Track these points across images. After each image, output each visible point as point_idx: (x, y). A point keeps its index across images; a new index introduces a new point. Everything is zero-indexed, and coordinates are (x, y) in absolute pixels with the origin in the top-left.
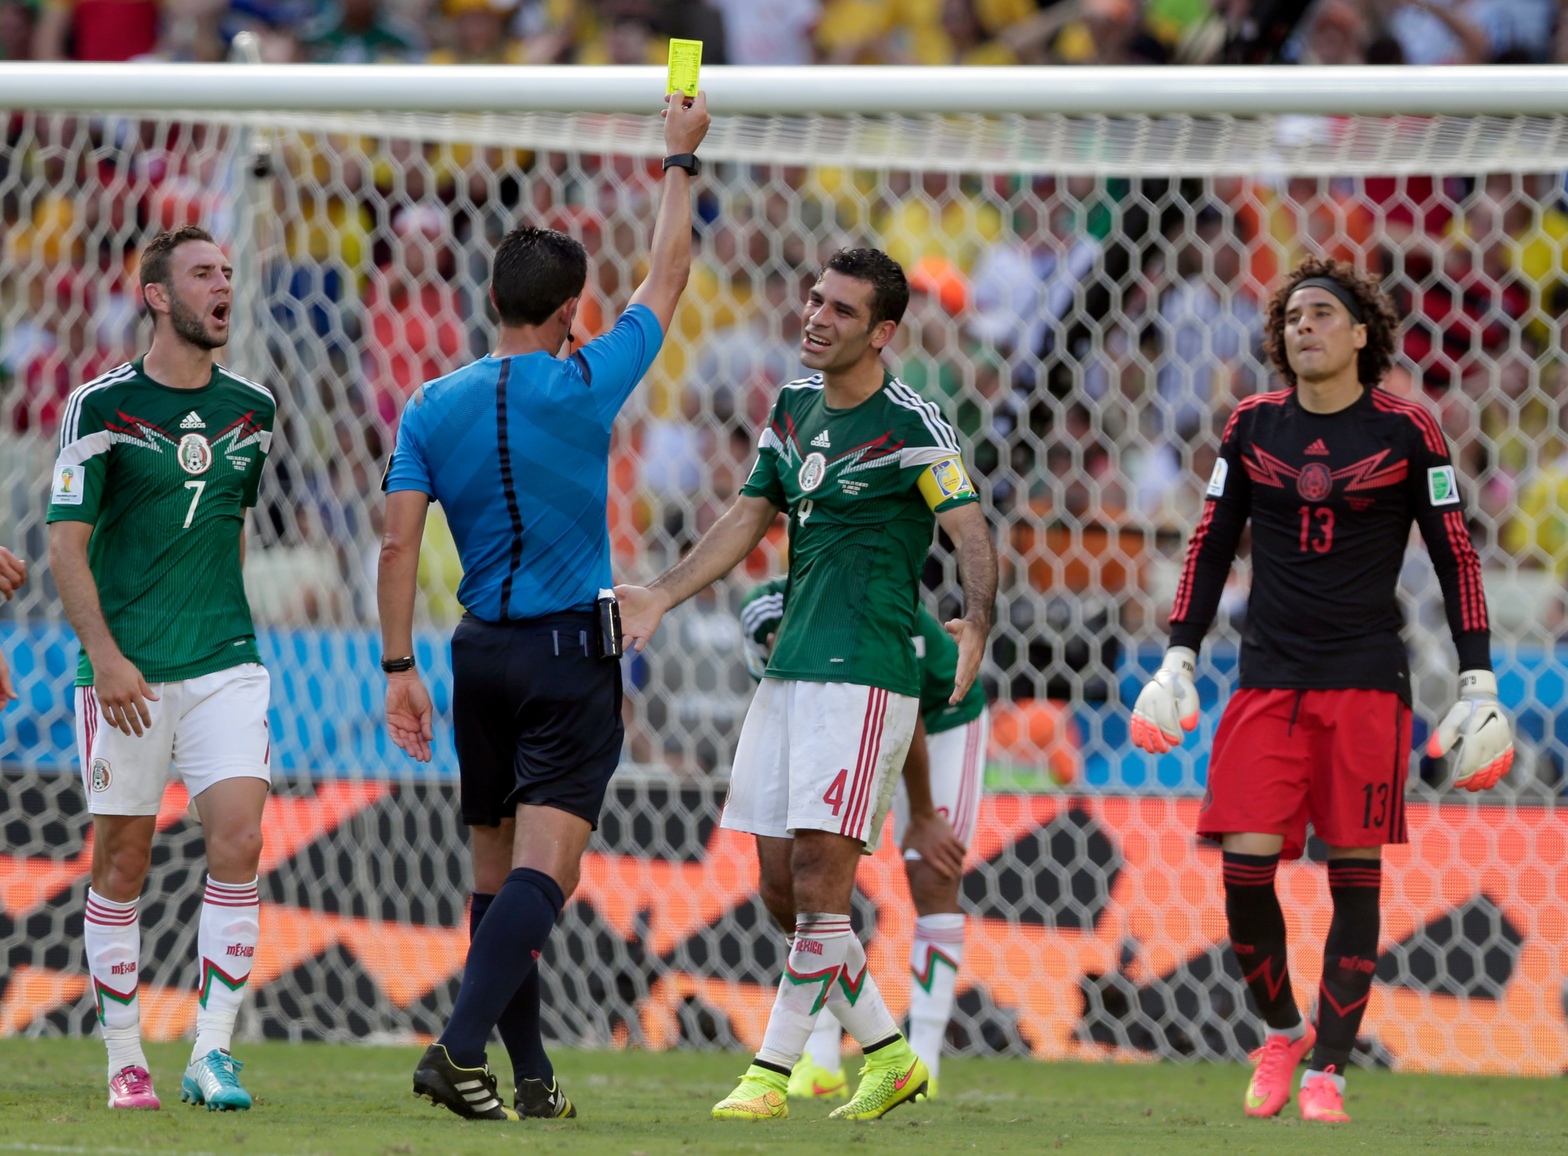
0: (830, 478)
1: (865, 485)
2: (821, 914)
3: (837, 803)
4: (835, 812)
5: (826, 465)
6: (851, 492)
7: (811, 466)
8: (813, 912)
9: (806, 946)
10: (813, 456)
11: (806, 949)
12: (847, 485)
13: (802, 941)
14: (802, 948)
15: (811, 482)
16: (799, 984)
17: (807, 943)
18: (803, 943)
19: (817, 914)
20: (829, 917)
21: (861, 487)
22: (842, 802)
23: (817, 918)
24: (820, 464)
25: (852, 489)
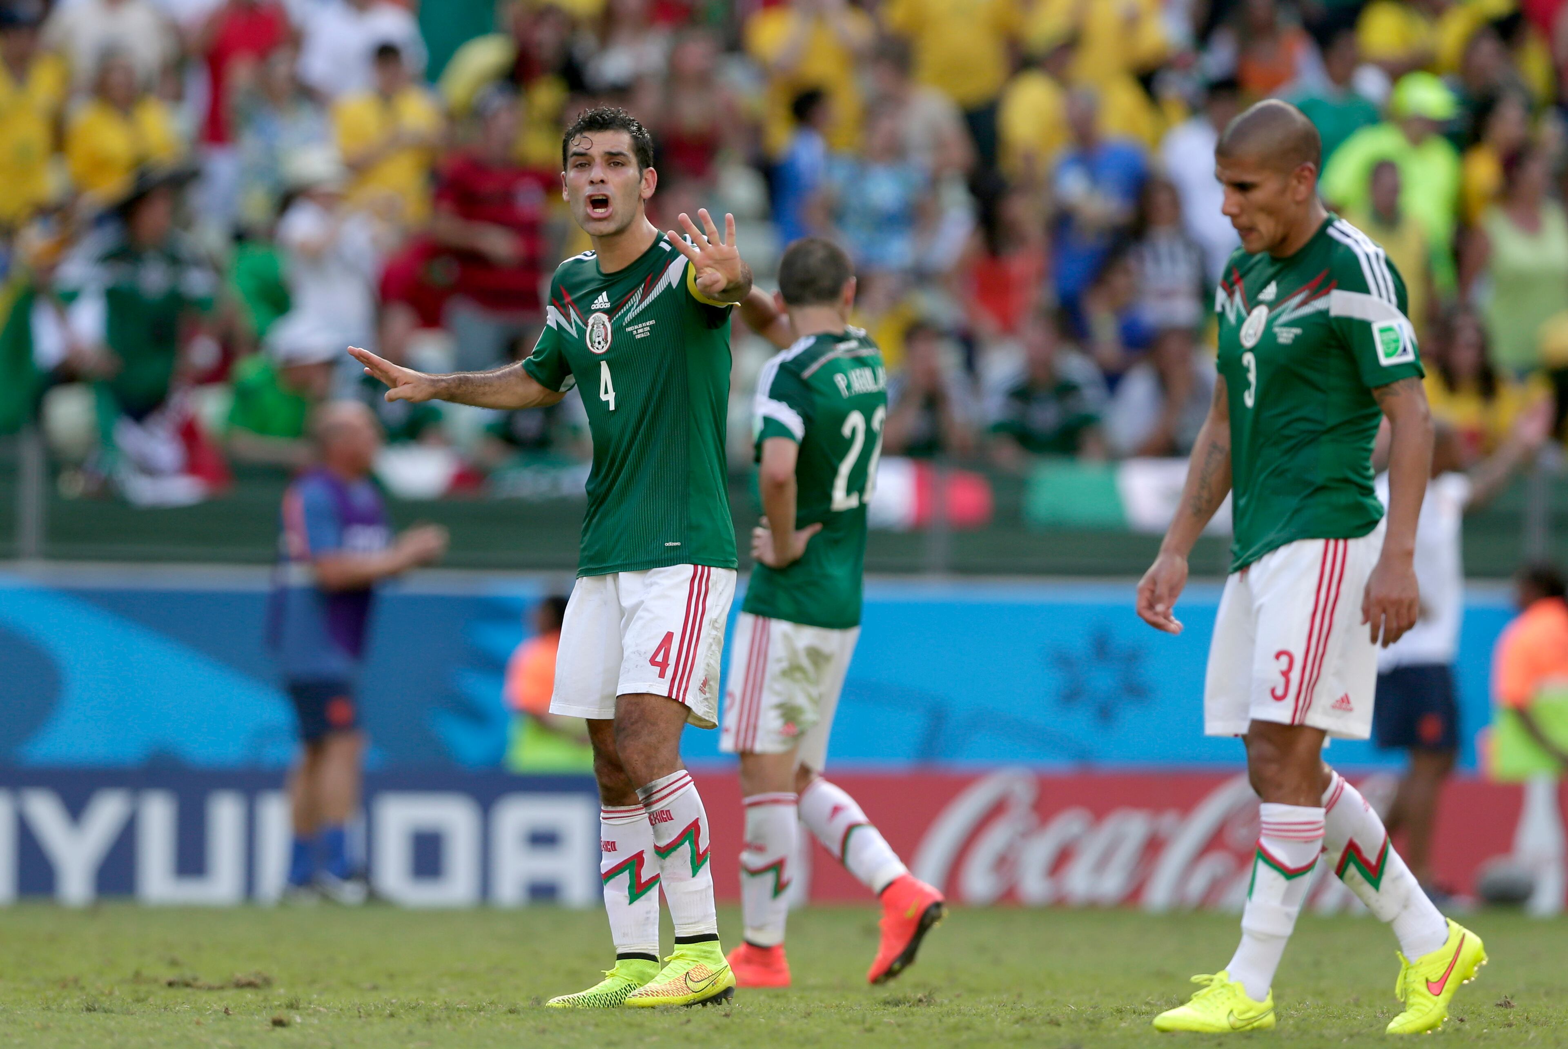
0: (618, 330)
1: (652, 322)
2: (653, 783)
3: (663, 666)
4: (662, 675)
5: (610, 321)
6: (643, 336)
7: (595, 328)
8: (646, 783)
9: (656, 819)
10: (593, 318)
11: (657, 821)
12: (637, 330)
13: (650, 815)
14: (654, 822)
15: (602, 343)
16: (666, 857)
17: (655, 816)
18: (652, 817)
19: (649, 785)
20: (662, 782)
21: (650, 326)
22: (669, 665)
23: (652, 788)
24: (604, 322)
25: (641, 331)
